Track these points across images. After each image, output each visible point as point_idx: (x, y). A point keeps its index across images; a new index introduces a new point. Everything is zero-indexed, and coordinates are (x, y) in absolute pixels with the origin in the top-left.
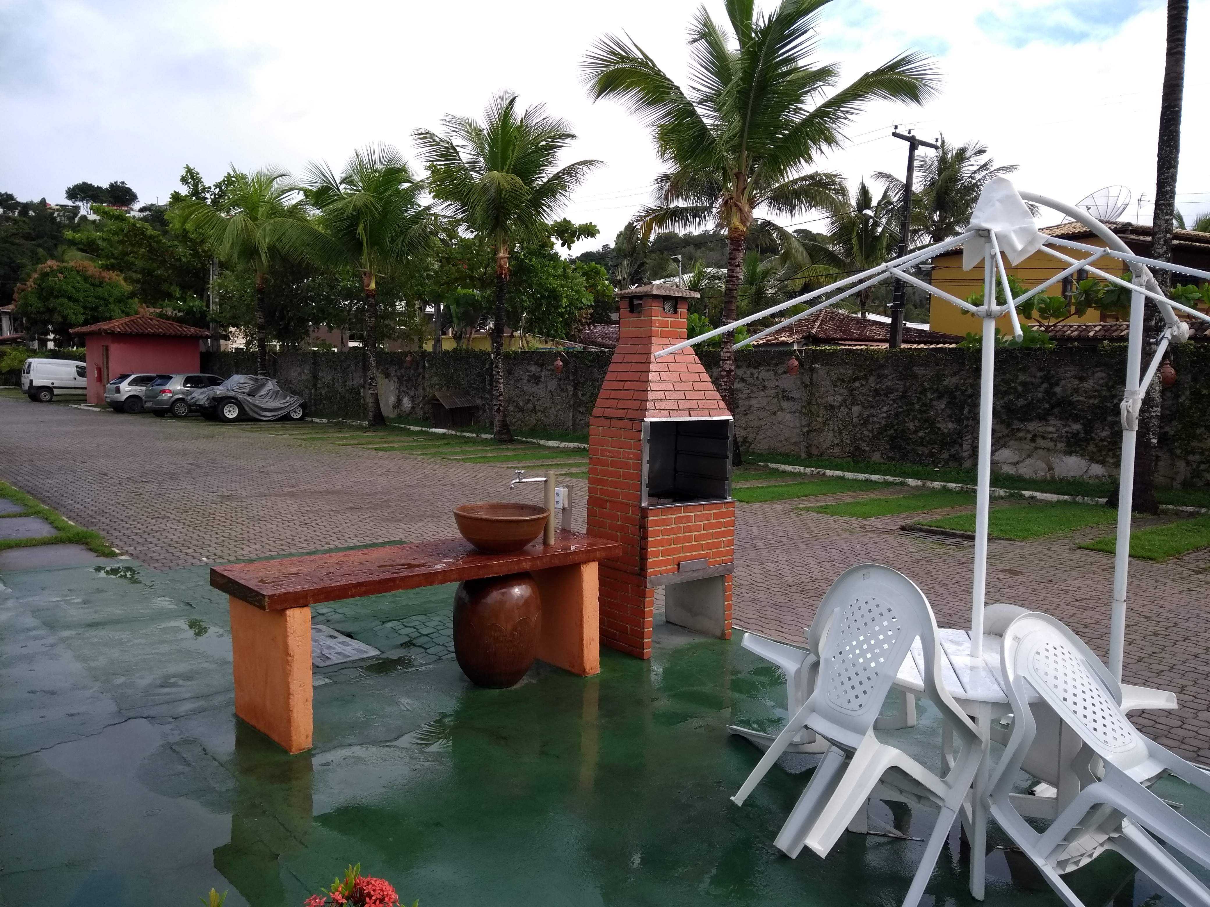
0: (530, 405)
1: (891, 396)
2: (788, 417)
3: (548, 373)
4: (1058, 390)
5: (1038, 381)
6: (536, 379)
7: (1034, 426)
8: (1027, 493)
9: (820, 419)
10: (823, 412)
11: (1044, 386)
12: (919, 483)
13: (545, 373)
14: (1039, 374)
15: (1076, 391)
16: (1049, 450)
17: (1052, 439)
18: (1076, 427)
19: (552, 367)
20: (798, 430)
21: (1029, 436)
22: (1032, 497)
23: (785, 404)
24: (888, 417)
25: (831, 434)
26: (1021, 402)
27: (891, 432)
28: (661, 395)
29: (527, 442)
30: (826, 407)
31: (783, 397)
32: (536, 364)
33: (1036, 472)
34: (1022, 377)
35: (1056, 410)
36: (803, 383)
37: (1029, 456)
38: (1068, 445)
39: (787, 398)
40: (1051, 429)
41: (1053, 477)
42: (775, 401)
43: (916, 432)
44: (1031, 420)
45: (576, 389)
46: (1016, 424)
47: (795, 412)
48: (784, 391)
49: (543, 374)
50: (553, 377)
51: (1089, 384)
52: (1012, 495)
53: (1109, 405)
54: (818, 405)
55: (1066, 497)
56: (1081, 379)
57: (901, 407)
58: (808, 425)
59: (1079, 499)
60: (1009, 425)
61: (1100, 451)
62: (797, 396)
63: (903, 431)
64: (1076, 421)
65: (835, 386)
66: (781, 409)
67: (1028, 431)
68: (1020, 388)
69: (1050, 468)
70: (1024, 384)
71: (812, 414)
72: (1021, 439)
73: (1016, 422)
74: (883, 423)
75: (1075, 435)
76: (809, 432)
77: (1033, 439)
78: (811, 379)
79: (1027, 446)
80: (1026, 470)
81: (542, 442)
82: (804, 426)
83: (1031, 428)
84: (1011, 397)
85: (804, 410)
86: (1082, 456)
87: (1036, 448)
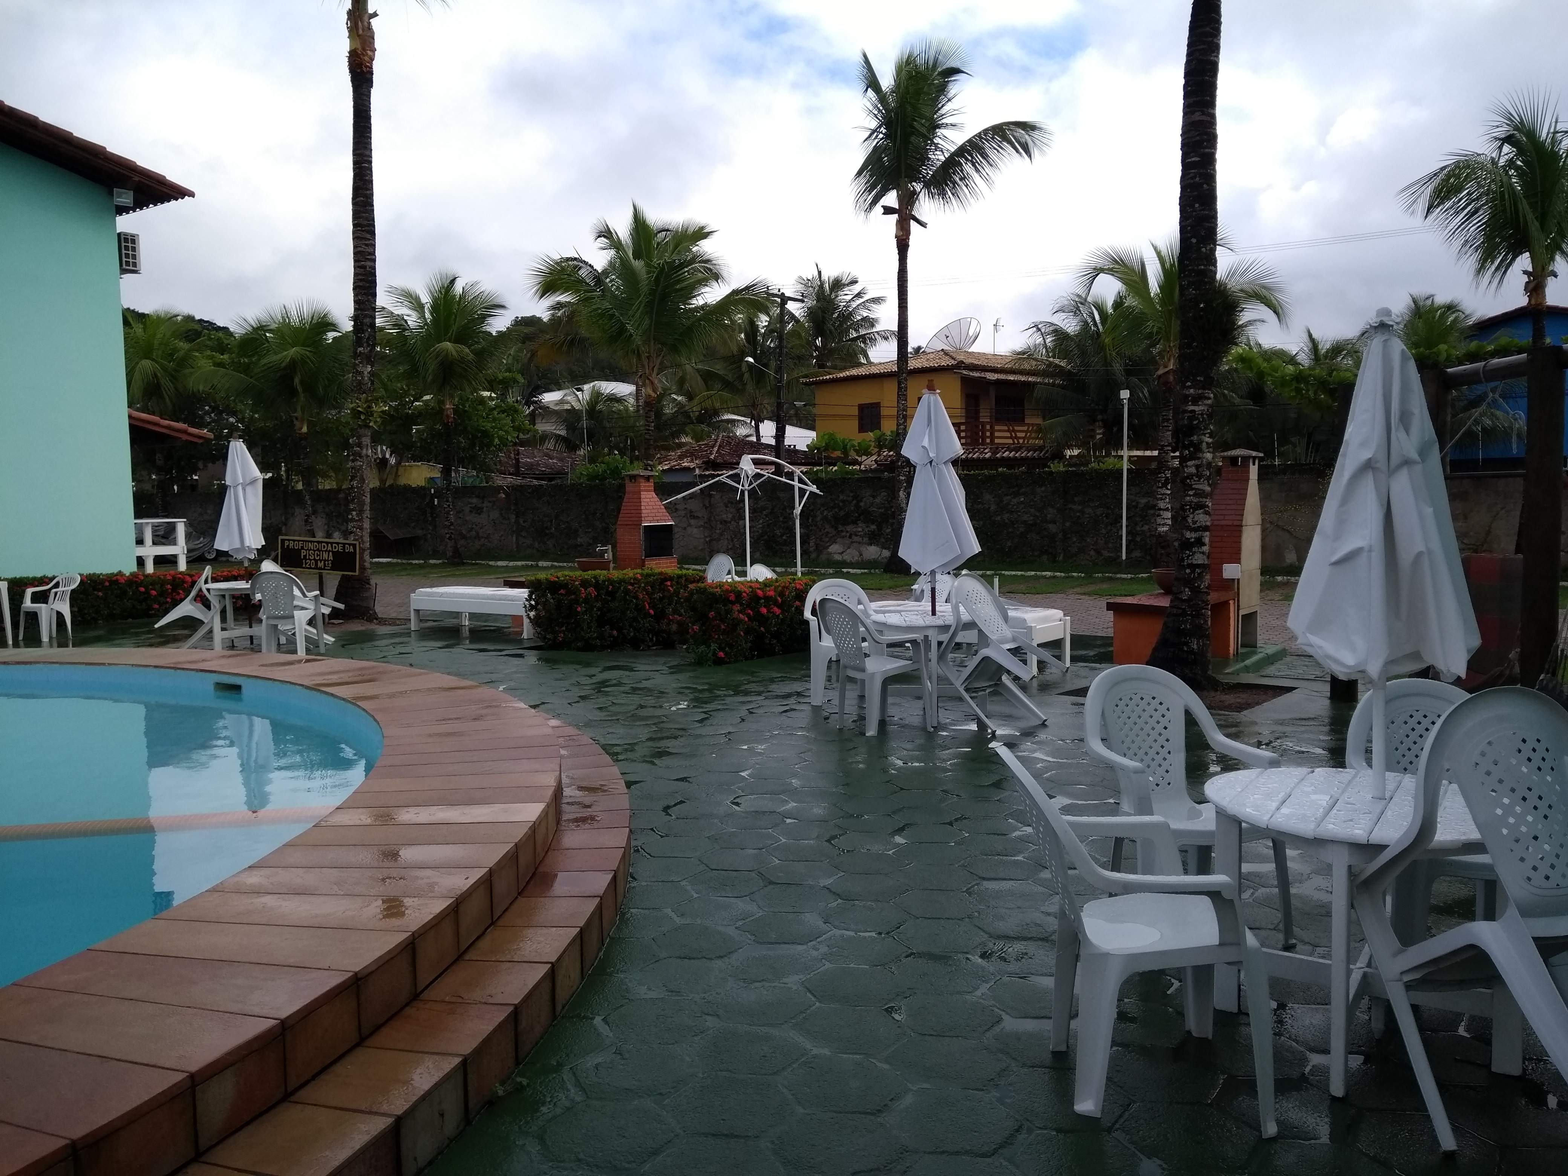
0: (473, 533)
1: (764, 512)
2: (695, 531)
3: (490, 505)
4: (862, 504)
5: (851, 498)
6: (478, 510)
7: (850, 528)
8: (845, 570)
9: (718, 531)
10: (719, 526)
11: (854, 502)
12: (783, 570)
13: (486, 504)
14: (852, 494)
15: (872, 504)
16: (859, 543)
17: (861, 536)
18: (873, 527)
19: (494, 499)
20: (703, 540)
21: (848, 534)
22: (848, 572)
23: (692, 522)
24: (763, 527)
25: (726, 542)
26: (842, 513)
27: (766, 537)
28: (647, 515)
29: (477, 564)
30: (721, 523)
31: (691, 516)
32: (478, 497)
33: (853, 557)
34: (841, 497)
35: (862, 517)
36: (704, 505)
37: (849, 548)
38: (870, 539)
39: (694, 517)
40: (860, 529)
41: (862, 560)
42: (685, 519)
43: (782, 536)
44: (849, 524)
45: (517, 517)
46: (841, 528)
47: (699, 527)
48: (691, 512)
49: (484, 505)
50: (495, 507)
51: (878, 500)
52: (837, 572)
53: (889, 512)
54: (716, 521)
55: (866, 571)
56: (874, 497)
57: (771, 520)
58: (710, 536)
59: (872, 571)
60: (836, 528)
61: (886, 541)
62: (700, 515)
63: (773, 536)
64: (873, 524)
65: (727, 507)
66: (690, 525)
67: (847, 532)
68: (841, 504)
69: (861, 555)
70: (843, 501)
71: (712, 527)
72: (843, 537)
73: (840, 526)
74: (760, 531)
75: (873, 532)
76: (711, 541)
77: (850, 537)
78: (710, 502)
79: (848, 541)
80: (847, 557)
81: (491, 563)
82: (706, 537)
83: (849, 530)
84: (836, 510)
85: (706, 525)
86: (877, 545)
87: (852, 542)
